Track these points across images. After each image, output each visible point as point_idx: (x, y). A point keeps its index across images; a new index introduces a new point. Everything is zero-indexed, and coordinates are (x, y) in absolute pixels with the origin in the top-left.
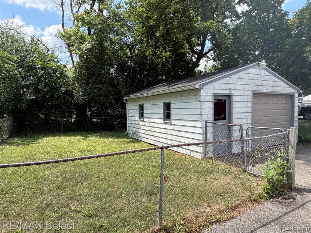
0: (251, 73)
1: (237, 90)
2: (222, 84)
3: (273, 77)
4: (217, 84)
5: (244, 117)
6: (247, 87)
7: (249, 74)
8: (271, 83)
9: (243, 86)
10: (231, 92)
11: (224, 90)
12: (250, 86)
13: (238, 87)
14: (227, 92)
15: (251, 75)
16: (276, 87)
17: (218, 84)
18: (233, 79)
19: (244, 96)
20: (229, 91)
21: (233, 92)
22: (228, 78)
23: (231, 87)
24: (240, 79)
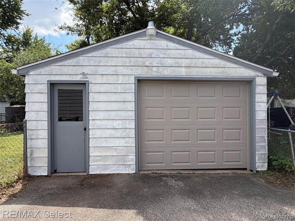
0: (133, 47)
1: (100, 76)
2: (68, 67)
3: (191, 51)
4: (56, 67)
5: (117, 118)
6: (125, 71)
7: (129, 50)
8: (185, 62)
9: (114, 69)
10: (87, 78)
11: (71, 76)
12: (132, 67)
13: (101, 70)
14: (78, 78)
15: (134, 50)
16: (200, 69)
17: (59, 67)
18: (91, 58)
19: (117, 85)
20: (81, 76)
21: (90, 79)
22: (81, 58)
23: (86, 70)
24: (107, 58)
